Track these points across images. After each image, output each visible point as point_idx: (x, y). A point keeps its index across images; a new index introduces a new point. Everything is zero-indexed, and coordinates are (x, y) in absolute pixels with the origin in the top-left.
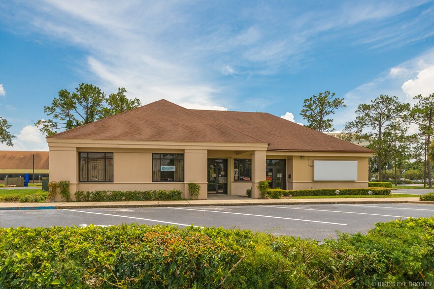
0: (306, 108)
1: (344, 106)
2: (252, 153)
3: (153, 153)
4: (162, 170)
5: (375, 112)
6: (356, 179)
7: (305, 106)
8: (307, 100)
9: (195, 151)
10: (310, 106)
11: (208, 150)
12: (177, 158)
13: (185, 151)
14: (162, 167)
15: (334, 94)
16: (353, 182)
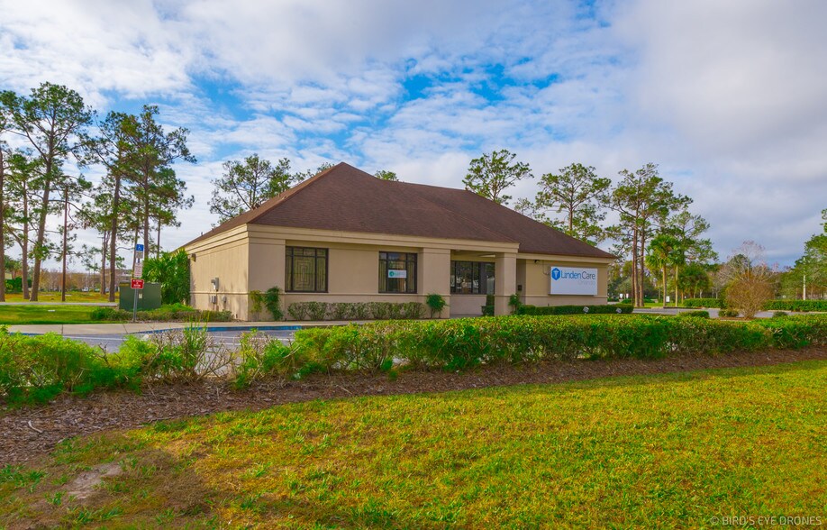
0: (472, 174)
2: (500, 255)
3: (380, 252)
4: (389, 276)
6: (595, 292)
7: (472, 169)
8: (477, 160)
10: (478, 170)
11: (452, 250)
12: (412, 259)
13: (424, 249)
14: (389, 271)
15: (515, 155)
16: (592, 296)
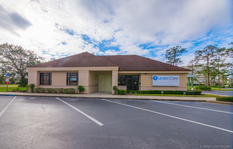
1: (187, 51)
3: (68, 73)
4: (71, 80)
5: (204, 54)
9: (85, 71)
13: (79, 71)
14: (71, 78)
15: (181, 47)
